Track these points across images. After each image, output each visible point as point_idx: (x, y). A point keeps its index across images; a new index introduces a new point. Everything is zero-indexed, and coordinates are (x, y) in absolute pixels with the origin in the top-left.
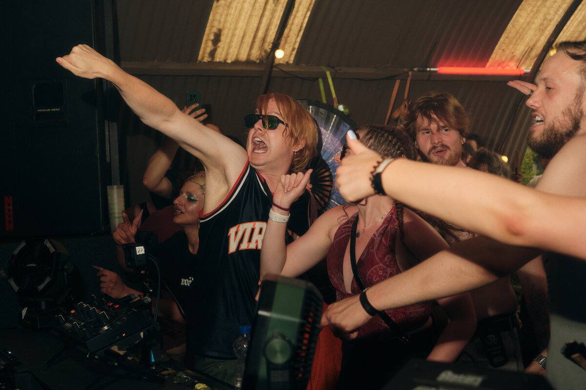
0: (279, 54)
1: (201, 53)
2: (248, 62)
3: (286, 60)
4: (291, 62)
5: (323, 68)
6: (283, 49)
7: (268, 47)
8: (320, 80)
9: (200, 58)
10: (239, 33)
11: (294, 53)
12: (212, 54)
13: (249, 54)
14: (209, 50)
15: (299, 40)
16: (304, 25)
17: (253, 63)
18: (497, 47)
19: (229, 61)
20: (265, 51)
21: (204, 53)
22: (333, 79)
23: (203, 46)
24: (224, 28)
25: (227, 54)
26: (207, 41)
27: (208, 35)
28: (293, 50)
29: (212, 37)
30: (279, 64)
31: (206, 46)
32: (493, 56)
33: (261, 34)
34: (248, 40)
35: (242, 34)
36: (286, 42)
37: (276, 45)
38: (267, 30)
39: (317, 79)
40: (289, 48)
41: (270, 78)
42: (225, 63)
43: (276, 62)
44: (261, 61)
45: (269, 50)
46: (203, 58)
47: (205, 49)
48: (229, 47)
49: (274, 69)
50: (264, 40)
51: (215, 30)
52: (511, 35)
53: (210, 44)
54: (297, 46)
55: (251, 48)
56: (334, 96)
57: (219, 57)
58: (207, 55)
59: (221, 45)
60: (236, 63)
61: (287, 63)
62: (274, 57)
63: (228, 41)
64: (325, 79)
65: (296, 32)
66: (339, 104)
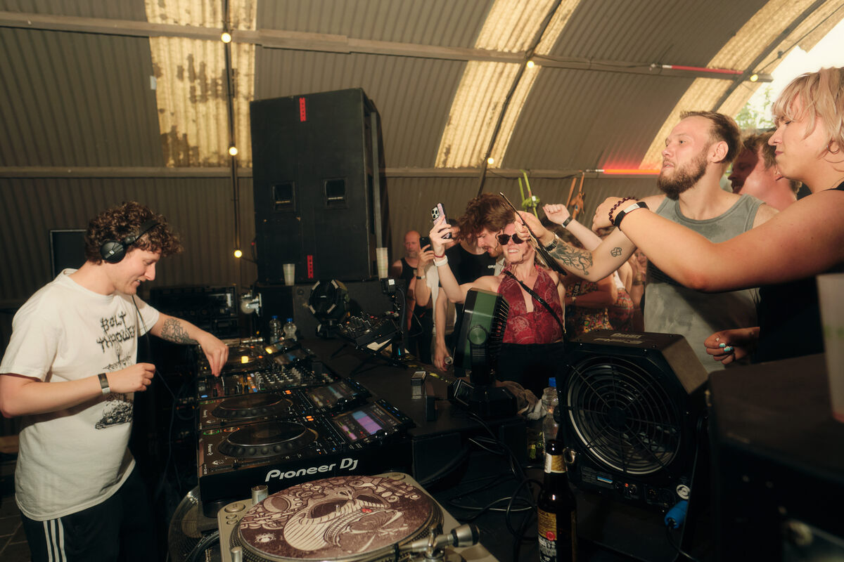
0: (491, 161)
1: (437, 161)
2: (469, 167)
3: (496, 166)
4: (499, 167)
5: (522, 171)
6: (494, 158)
7: (483, 156)
8: (520, 179)
9: (436, 165)
10: (463, 148)
11: (501, 160)
12: (445, 162)
13: (470, 162)
14: (442, 159)
15: (504, 151)
16: (508, 141)
17: (473, 168)
18: (647, 154)
19: (456, 167)
20: (481, 160)
21: (439, 162)
22: (529, 178)
23: (438, 157)
24: (452, 144)
25: (455, 162)
26: (442, 152)
27: (442, 149)
28: (501, 158)
29: (444, 151)
30: (491, 169)
31: (440, 158)
32: (644, 160)
33: (478, 148)
34: (469, 152)
35: (465, 148)
36: (495, 153)
37: (488, 155)
38: (482, 145)
39: (517, 178)
40: (497, 157)
41: (484, 179)
42: (453, 168)
43: (489, 167)
44: (478, 167)
45: (483, 159)
46: (438, 165)
47: (440, 159)
48: (456, 157)
49: (487, 172)
50: (480, 152)
51: (446, 146)
52: (658, 145)
53: (443, 155)
54: (503, 156)
55: (471, 158)
56: (529, 190)
57: (449, 165)
58: (441, 163)
59: (451, 156)
60: (461, 168)
61: (496, 168)
62: (487, 164)
63: (455, 153)
64: (523, 178)
65: (503, 146)
66: (533, 195)
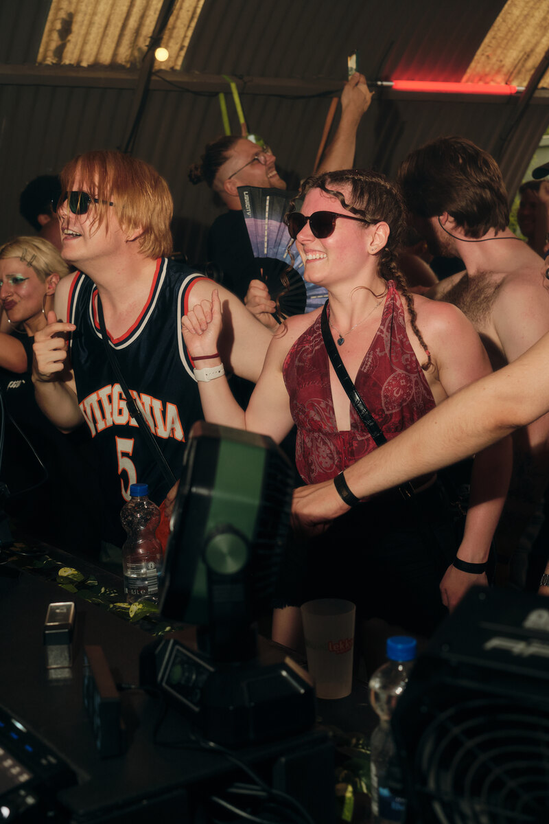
0: (162, 55)
1: (41, 50)
2: (114, 66)
3: (171, 64)
4: (178, 68)
5: (227, 78)
6: (167, 47)
7: (143, 43)
8: (222, 97)
9: (40, 57)
10: (100, 20)
11: (183, 53)
12: (60, 52)
13: (115, 54)
14: (53, 46)
15: (190, 33)
16: (199, 11)
17: (121, 68)
18: (479, 52)
19: (84, 64)
20: (140, 49)
21: (46, 50)
22: (240, 95)
23: (44, 39)
24: (76, 11)
25: (82, 52)
26: (51, 31)
27: (53, 23)
28: (181, 48)
29: (58, 26)
30: (160, 71)
31: (49, 40)
32: (473, 65)
33: (132, 23)
34: (114, 31)
35: (104, 22)
36: (170, 37)
37: (156, 42)
38: (143, 17)
39: (217, 94)
40: (175, 47)
41: (147, 92)
42: (77, 66)
43: (156, 67)
44: (133, 64)
45: (145, 49)
46: (45, 58)
47: (48, 44)
48: (85, 42)
49: (154, 78)
50: (137, 32)
51: (62, 15)
52: (500, 34)
53: (55, 36)
54: (186, 43)
55: (118, 44)
56: (242, 120)
57: (69, 58)
58: (50, 54)
59: (72, 38)
60: (96, 66)
61: (172, 69)
62: (153, 59)
63: (83, 32)
64: (229, 95)
65: (186, 22)
66: (250, 132)
